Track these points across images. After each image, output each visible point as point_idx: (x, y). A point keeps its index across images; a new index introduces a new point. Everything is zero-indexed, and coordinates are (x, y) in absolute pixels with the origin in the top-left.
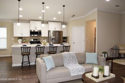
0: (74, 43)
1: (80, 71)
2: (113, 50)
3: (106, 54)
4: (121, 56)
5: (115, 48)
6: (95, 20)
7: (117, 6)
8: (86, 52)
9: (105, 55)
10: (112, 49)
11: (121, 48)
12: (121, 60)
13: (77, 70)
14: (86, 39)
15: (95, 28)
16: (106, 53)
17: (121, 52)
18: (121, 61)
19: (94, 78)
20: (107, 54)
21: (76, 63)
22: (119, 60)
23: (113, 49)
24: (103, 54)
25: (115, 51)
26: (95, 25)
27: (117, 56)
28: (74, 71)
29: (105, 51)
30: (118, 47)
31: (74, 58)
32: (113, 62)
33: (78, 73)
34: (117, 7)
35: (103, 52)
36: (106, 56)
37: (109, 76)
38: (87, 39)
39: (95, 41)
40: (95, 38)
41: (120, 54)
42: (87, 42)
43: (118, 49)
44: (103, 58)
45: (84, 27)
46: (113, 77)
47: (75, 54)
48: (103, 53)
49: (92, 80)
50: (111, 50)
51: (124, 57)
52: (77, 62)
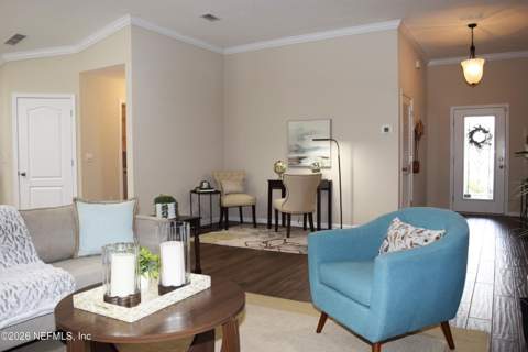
0: (24, 175)
1: (46, 292)
2: (199, 193)
3: (171, 206)
4: (230, 219)
5: (205, 185)
6: (118, 70)
7: (209, 17)
8: (79, 204)
9: (165, 209)
10: (194, 192)
11: (228, 186)
12: (231, 231)
13: (34, 291)
14: (83, 156)
15: (124, 106)
16: (170, 200)
17: (227, 201)
18: (232, 237)
19: (116, 307)
20: (176, 206)
21: (26, 260)
22: (224, 231)
23: (198, 190)
24: (159, 206)
25: (205, 199)
26: (122, 91)
27: (216, 219)
28: (12, 300)
29: (167, 194)
30: (215, 182)
31: (16, 234)
32: (201, 241)
33: (37, 304)
34: (207, 21)
35: (158, 195)
36: (172, 215)
37: (187, 283)
38: (89, 156)
39: (125, 166)
40: (125, 154)
41: (224, 210)
42: (86, 166)
43: (217, 192)
44: (158, 223)
45: (73, 96)
46: (202, 288)
47: (18, 214)
48: (158, 200)
49: (109, 318)
50: (194, 195)
51: (239, 220)
52: (35, 255)
